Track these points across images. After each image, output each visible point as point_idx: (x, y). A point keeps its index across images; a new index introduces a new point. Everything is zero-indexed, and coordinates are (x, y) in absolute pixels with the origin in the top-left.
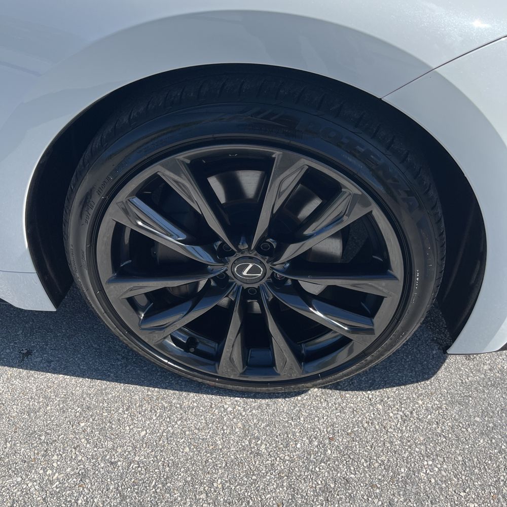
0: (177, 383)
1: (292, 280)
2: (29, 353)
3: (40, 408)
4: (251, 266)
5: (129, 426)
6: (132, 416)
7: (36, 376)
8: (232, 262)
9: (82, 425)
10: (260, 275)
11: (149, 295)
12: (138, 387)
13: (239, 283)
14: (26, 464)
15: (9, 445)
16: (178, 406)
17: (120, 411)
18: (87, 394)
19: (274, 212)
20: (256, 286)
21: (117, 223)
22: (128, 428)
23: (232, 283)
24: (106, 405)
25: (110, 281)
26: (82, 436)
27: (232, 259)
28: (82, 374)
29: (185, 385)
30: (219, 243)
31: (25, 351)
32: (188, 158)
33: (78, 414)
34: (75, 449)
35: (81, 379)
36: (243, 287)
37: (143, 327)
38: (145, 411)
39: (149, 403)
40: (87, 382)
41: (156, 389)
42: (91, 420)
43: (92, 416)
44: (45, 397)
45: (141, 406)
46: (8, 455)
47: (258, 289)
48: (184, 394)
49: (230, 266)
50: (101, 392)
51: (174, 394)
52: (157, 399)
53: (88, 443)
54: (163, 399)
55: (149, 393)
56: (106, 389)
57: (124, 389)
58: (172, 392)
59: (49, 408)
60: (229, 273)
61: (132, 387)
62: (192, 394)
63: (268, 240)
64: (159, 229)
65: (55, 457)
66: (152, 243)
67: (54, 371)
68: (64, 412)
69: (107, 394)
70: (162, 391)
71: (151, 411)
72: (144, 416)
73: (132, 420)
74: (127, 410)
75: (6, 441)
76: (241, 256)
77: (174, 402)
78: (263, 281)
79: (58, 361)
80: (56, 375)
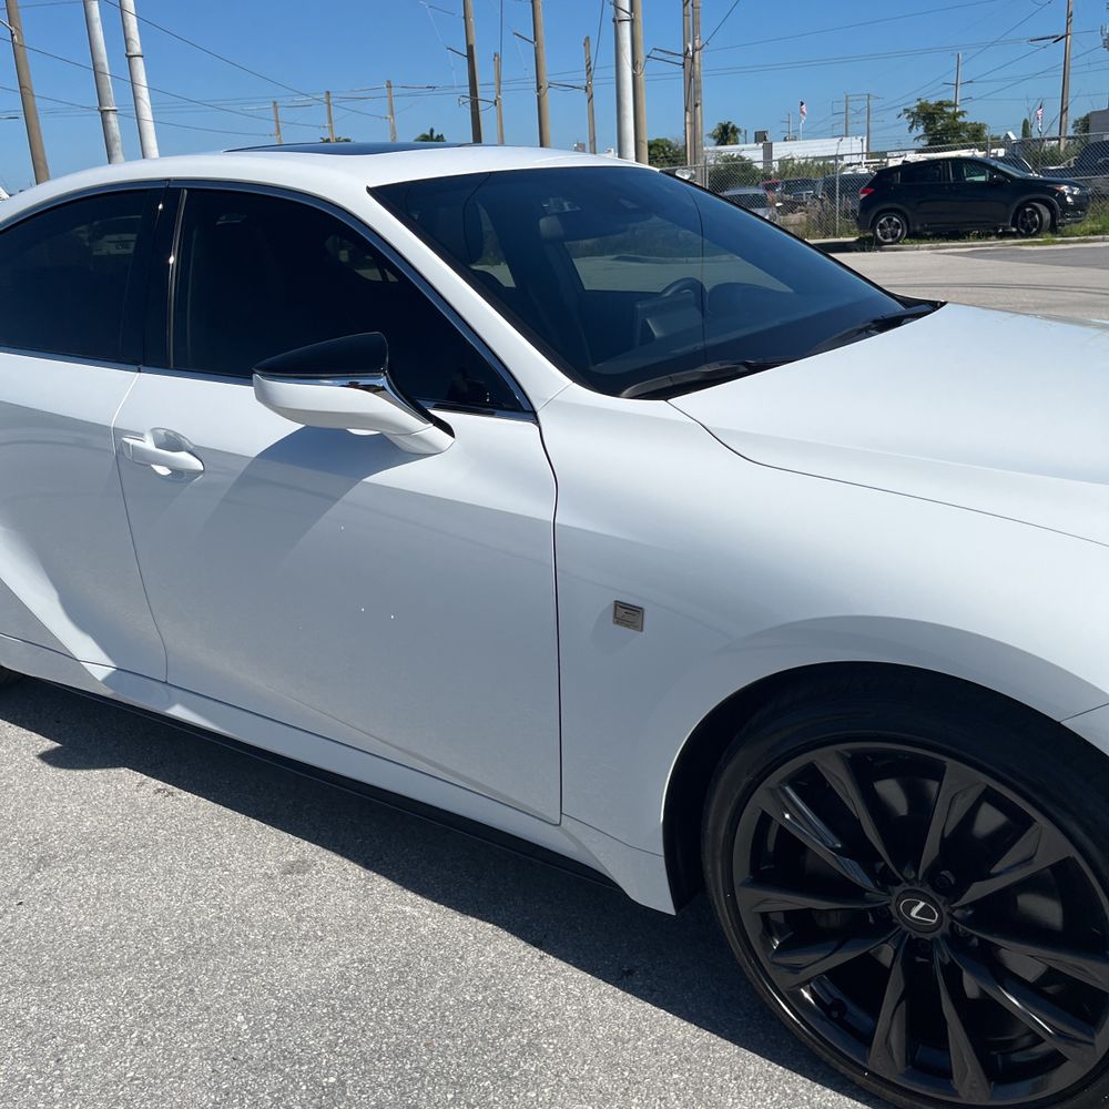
0: (812, 1071)
1: (979, 938)
2: (630, 973)
3: (629, 1040)
4: (922, 904)
5: (734, 1099)
6: (740, 1089)
7: (633, 1002)
8: (897, 893)
9: (675, 1076)
10: (934, 921)
11: (788, 914)
12: (757, 1057)
13: (905, 928)
14: (601, 1096)
15: (586, 1067)
16: (805, 1098)
17: (727, 1076)
18: (690, 1043)
19: (946, 835)
20: (928, 937)
21: (764, 813)
22: (730, 1100)
23: (896, 925)
24: (709, 1063)
25: (744, 884)
26: (672, 1089)
27: (898, 890)
28: (689, 1018)
29: (822, 1076)
30: (882, 864)
31: (626, 969)
32: (848, 750)
33: (673, 1062)
34: (661, 1099)
35: (685, 1024)
36: (910, 936)
37: (777, 960)
38: (758, 1089)
39: (766, 1081)
40: (693, 1028)
41: (781, 1068)
42: (687, 1075)
43: (689, 1070)
44: (638, 1030)
45: (755, 1081)
46: (583, 1078)
47: (931, 942)
48: (818, 1086)
49: (894, 898)
50: (707, 1047)
51: (803, 1082)
52: (779, 1080)
53: (678, 1099)
54: (787, 1082)
55: (770, 1069)
56: (714, 1045)
57: (738, 1054)
58: (802, 1078)
59: (640, 1043)
60: (892, 909)
61: (748, 1054)
62: (828, 1091)
63: (943, 873)
64: (810, 829)
65: (635, 1100)
66: (803, 848)
67: (656, 1003)
68: (656, 1054)
69: (714, 1051)
70: (788, 1073)
71: (766, 1091)
72: (756, 1094)
73: (739, 1093)
74: (735, 1079)
75: (585, 1062)
76: (908, 887)
77: (801, 1091)
78: (938, 933)
79: (663, 992)
80: (656, 1009)
